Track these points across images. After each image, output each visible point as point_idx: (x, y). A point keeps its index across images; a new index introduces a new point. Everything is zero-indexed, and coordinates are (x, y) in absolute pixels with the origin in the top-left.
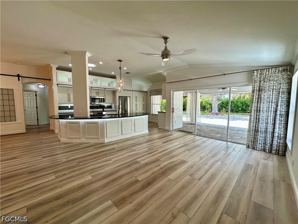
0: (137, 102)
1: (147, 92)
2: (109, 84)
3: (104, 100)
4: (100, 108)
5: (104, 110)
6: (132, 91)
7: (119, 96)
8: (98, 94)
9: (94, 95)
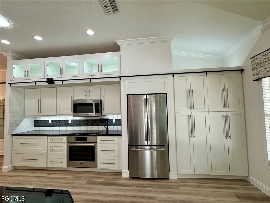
0: (193, 110)
1: (242, 71)
2: (100, 68)
3: (98, 106)
4: (101, 123)
5: (107, 129)
6: (173, 74)
7: (127, 95)
8: (88, 94)
9: (80, 97)
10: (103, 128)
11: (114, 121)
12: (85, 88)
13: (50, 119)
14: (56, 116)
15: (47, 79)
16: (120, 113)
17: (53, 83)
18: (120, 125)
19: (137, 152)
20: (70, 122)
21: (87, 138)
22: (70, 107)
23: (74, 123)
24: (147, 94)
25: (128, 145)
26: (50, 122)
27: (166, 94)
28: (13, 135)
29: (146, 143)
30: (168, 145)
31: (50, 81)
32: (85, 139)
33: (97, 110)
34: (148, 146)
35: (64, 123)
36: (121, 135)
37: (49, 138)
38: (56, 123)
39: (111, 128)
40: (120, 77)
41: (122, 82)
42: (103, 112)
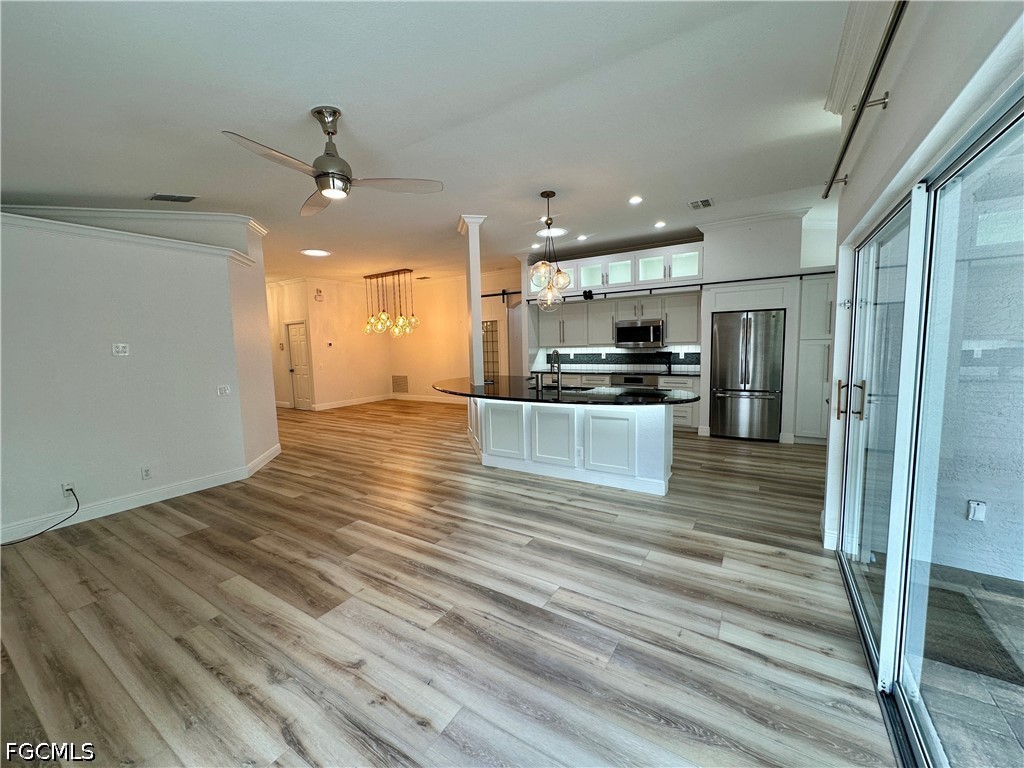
2: (668, 271)
3: (659, 332)
4: (658, 360)
5: (670, 368)
6: (801, 276)
7: (713, 313)
8: (640, 312)
9: (627, 317)
10: (663, 368)
11: (682, 357)
12: (635, 302)
13: (572, 352)
14: (586, 346)
15: (585, 292)
16: (697, 342)
17: (591, 297)
18: (698, 363)
19: (724, 398)
20: (604, 357)
21: (642, 379)
22: (609, 334)
23: (612, 359)
24: (748, 311)
25: (711, 389)
26: (572, 357)
27: (785, 310)
28: (532, 372)
29: (742, 387)
30: (781, 392)
31: (588, 295)
32: (639, 381)
33: (657, 338)
34: (745, 390)
35: (595, 359)
36: (699, 376)
37: (584, 377)
38: (579, 359)
39: (676, 368)
40: (701, 285)
41: (704, 293)
42: (666, 340)
